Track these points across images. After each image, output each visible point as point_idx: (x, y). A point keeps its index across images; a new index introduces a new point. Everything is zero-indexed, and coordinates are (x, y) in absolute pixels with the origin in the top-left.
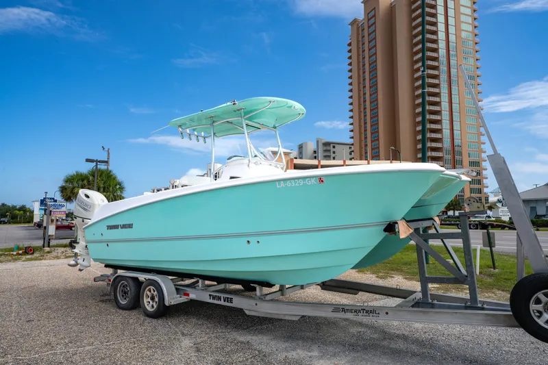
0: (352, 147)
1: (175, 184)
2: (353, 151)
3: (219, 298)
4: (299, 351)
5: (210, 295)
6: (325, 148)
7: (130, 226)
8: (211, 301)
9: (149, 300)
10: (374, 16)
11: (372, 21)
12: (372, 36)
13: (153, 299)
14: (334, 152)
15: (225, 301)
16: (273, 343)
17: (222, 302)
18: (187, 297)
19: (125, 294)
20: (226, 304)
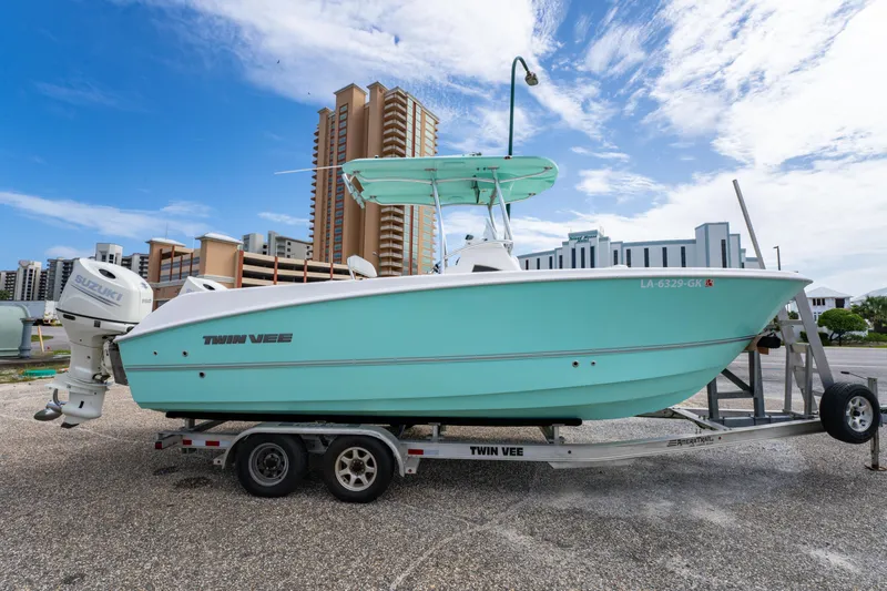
0: (311, 246)
1: (30, 267)
2: (312, 251)
3: (495, 451)
5: (473, 449)
6: (278, 244)
8: (477, 456)
9: (347, 471)
10: (346, 112)
11: (343, 116)
12: (343, 132)
13: (358, 469)
14: (289, 250)
15: (505, 454)
17: (500, 457)
18: (419, 456)
19: (269, 467)
20: (509, 458)
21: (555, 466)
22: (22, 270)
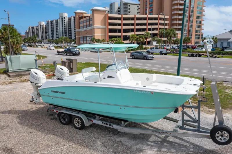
0: (139, 6)
1: (42, 24)
2: (139, 9)
3: (107, 124)
4: (140, 145)
5: (103, 123)
6: (124, 6)
7: (64, 93)
8: (103, 125)
9: (77, 123)
13: (78, 122)
14: (129, 9)
15: (109, 125)
16: (129, 141)
17: (108, 126)
18: (92, 122)
19: (64, 119)
20: (110, 126)
21: (119, 131)
22: (40, 25)
